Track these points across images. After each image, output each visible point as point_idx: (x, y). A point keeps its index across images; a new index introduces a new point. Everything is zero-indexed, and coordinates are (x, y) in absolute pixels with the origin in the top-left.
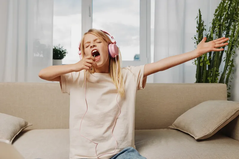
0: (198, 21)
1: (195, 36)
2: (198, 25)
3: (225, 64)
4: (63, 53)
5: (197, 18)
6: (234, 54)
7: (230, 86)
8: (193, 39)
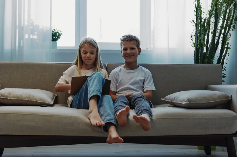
0: (196, 5)
1: (193, 20)
2: (196, 9)
3: (221, 46)
4: (57, 34)
5: (195, 1)
6: (230, 36)
7: (226, 67)
8: (191, 22)
